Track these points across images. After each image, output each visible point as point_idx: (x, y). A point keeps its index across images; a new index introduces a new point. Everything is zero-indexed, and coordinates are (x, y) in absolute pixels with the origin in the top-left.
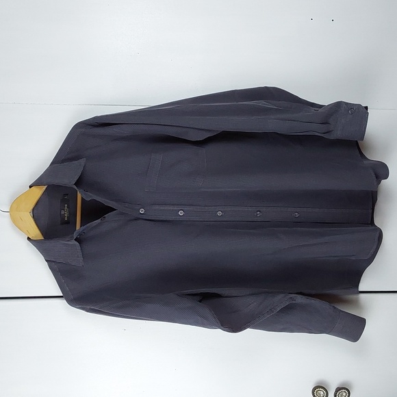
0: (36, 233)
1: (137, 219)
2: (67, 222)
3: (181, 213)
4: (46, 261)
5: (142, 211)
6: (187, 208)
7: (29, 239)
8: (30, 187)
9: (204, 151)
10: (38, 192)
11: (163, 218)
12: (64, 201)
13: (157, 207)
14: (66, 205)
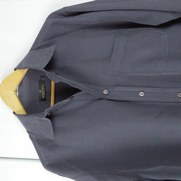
1: (101, 99)
3: (141, 94)
5: (105, 93)
6: (147, 90)
8: (15, 70)
9: (165, 34)
11: (125, 98)
12: (41, 82)
13: (118, 89)
14: (43, 86)
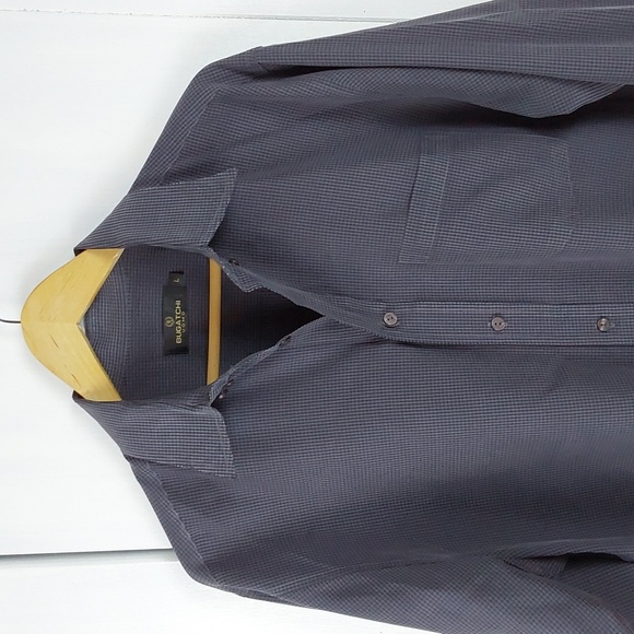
0: (96, 381)
1: (378, 341)
2: (182, 350)
4: (128, 458)
5: (390, 319)
7: (77, 397)
8: (78, 251)
9: (559, 149)
10: (100, 266)
12: (170, 291)
14: (178, 303)
